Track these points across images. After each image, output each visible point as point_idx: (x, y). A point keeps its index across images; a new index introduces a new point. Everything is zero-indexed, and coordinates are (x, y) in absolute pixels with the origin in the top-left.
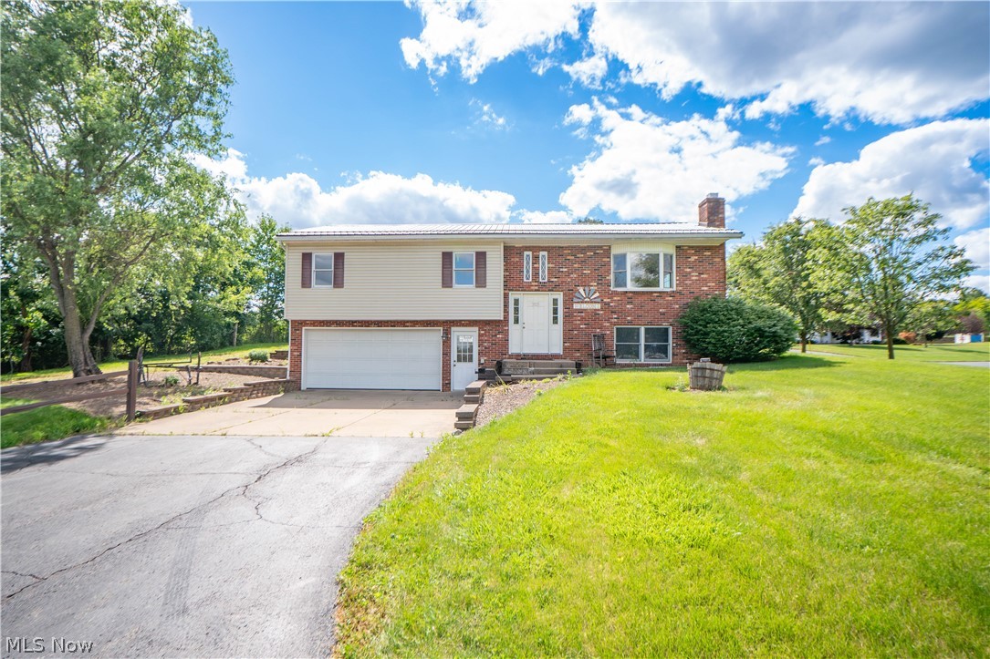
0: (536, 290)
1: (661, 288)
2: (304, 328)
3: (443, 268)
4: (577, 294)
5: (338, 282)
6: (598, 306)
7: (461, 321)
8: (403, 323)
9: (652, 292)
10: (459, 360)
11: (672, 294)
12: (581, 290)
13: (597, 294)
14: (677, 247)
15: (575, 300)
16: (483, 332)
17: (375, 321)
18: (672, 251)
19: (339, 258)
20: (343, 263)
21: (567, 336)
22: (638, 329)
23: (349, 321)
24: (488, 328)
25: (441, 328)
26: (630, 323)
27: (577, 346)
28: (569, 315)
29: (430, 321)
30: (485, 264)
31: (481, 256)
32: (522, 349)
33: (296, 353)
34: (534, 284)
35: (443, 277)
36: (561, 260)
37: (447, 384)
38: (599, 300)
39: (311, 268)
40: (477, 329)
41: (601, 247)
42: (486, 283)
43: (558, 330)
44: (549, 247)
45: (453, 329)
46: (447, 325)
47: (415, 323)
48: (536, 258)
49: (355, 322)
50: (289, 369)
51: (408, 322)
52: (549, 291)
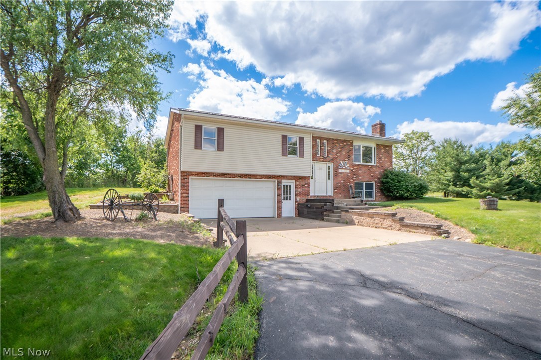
0: (322, 161)
1: (373, 164)
2: (190, 177)
3: (282, 144)
4: (340, 164)
5: (220, 147)
6: (348, 171)
7: (287, 176)
8: (255, 176)
9: (369, 166)
10: (284, 199)
11: (375, 167)
12: (342, 162)
13: (348, 165)
14: (377, 144)
15: (339, 167)
16: (298, 183)
17: (238, 174)
18: (375, 146)
19: (221, 131)
20: (223, 134)
21: (335, 187)
22: (362, 183)
23: (222, 174)
24: (300, 181)
25: (276, 180)
26: (360, 180)
27: (340, 192)
28: (336, 175)
29: (270, 175)
30: (303, 144)
31: (301, 140)
32: (315, 193)
33: (185, 195)
34: (321, 157)
35: (282, 150)
36: (333, 146)
37: (279, 214)
38: (349, 168)
39: (201, 136)
40: (294, 181)
41: (350, 141)
42: (304, 155)
43: (330, 183)
44: (328, 138)
45: (283, 181)
46: (280, 178)
47: (262, 176)
48: (322, 143)
49: (226, 174)
50: (179, 206)
51: (258, 175)
52: (328, 162)
